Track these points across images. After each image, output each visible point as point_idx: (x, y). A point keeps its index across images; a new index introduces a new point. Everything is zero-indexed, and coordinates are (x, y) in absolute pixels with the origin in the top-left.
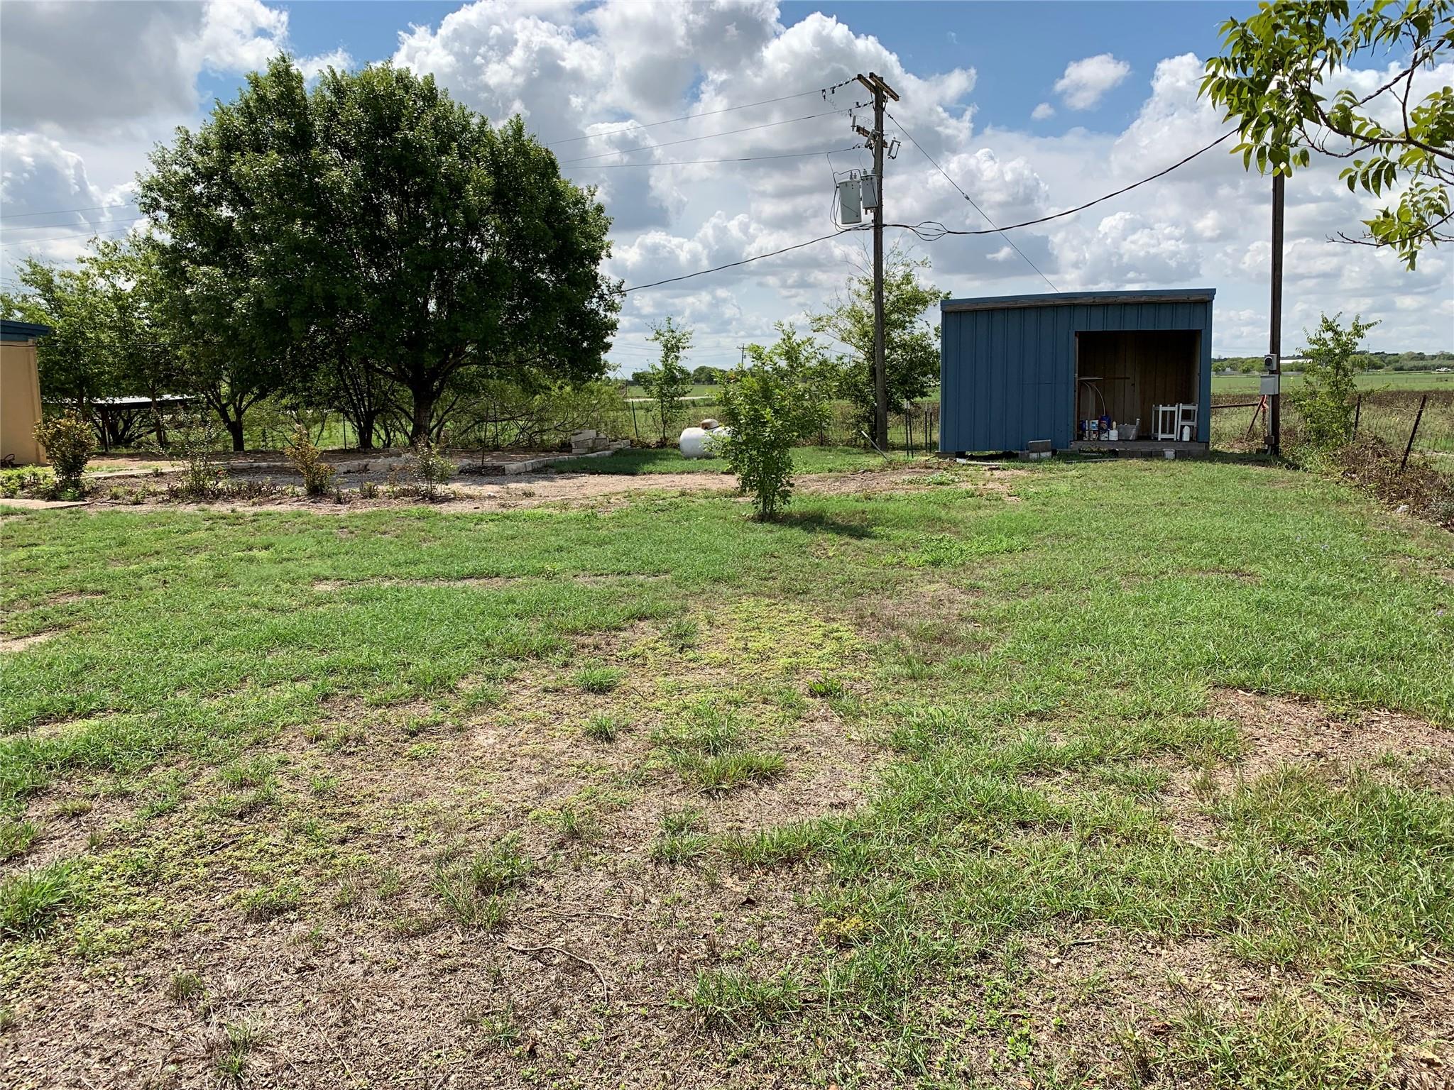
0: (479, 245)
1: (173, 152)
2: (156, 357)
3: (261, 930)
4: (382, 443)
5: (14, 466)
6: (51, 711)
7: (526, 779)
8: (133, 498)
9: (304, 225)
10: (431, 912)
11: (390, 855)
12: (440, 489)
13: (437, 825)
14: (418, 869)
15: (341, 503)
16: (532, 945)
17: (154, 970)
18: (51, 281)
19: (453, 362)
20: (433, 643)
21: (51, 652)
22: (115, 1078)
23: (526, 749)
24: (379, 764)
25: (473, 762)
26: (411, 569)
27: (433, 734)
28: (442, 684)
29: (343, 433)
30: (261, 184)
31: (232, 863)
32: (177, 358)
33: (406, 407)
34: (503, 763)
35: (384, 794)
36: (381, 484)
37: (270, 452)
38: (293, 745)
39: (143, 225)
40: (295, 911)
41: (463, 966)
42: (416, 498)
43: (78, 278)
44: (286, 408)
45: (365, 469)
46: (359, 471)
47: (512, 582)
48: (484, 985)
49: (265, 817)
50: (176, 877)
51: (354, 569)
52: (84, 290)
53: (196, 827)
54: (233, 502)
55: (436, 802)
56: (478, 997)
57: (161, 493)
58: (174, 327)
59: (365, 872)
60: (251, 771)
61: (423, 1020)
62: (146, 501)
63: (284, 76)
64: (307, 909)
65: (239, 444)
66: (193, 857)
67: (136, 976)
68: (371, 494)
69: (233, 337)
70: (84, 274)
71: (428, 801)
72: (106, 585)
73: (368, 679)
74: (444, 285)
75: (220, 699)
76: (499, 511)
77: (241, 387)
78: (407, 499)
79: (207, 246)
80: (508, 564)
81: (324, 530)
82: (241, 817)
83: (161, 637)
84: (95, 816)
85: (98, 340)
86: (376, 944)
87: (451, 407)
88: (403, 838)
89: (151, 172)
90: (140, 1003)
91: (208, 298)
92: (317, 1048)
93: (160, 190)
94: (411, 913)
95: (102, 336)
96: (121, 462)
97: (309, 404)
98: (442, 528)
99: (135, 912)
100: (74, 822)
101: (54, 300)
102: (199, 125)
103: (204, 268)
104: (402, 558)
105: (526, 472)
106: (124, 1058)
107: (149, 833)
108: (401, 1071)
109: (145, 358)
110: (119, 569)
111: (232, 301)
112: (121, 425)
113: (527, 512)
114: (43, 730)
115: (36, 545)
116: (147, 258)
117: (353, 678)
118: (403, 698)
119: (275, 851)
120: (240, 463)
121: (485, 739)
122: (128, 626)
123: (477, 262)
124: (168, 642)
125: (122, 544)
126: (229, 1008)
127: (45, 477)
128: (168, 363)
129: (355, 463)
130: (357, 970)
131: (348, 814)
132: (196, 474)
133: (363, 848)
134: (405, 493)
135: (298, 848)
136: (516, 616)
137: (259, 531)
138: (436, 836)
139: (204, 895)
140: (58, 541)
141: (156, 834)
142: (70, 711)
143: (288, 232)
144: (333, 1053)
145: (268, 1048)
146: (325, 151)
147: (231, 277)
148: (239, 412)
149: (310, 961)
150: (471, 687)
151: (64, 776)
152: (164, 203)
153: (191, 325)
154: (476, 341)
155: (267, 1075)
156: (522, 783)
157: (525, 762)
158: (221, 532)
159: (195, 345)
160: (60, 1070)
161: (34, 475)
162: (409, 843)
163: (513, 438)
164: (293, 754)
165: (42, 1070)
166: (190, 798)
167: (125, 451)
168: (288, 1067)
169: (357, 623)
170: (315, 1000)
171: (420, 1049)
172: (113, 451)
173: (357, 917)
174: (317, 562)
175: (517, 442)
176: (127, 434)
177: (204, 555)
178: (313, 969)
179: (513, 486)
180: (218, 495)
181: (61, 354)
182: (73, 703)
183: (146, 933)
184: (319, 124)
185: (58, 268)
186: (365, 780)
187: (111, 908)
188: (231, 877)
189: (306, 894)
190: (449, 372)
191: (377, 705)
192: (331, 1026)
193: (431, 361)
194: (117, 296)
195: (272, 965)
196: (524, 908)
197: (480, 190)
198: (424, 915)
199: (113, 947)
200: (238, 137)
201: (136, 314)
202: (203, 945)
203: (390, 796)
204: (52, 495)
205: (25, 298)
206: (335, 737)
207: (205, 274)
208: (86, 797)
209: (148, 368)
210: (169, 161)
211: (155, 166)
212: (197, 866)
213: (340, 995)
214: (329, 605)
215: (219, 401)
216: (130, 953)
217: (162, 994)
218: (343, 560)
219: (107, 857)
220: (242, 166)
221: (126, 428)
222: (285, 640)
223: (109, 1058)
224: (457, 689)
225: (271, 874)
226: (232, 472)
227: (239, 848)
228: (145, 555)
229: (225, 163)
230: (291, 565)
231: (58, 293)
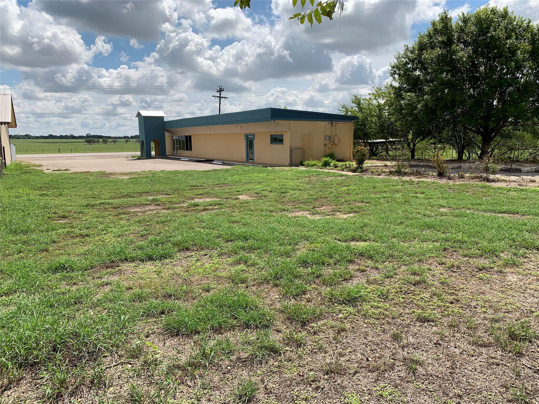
0: (520, 75)
1: (402, 54)
2: (389, 126)
3: (421, 325)
4: (466, 158)
5: (344, 161)
6: (355, 238)
7: (532, 299)
8: (378, 173)
9: (447, 74)
10: (488, 339)
11: (470, 313)
12: (492, 177)
13: (491, 307)
14: (482, 321)
15: (450, 180)
16: (534, 367)
17: (386, 327)
18: (360, 102)
19: (502, 125)
20: (489, 236)
21: (354, 219)
22: (375, 357)
23: (532, 287)
24: (466, 278)
25: (507, 286)
26: (478, 206)
27: (489, 271)
28: (493, 253)
29: (453, 154)
30: (432, 61)
31: (411, 300)
32: (396, 126)
33: (478, 144)
34: (521, 290)
35: (468, 290)
36: (466, 173)
37: (424, 160)
38: (433, 264)
39: (389, 80)
40: (433, 322)
41: (502, 364)
42: (481, 179)
43: (368, 100)
44: (432, 144)
45: (460, 167)
46: (457, 168)
47: (524, 217)
48: (511, 375)
49: (423, 287)
50: (393, 299)
51: (455, 204)
52: (369, 104)
53: (399, 284)
54: (410, 177)
55: (490, 298)
56: (508, 379)
57: (387, 172)
58: (396, 115)
59: (460, 316)
60: (418, 270)
61: (484, 379)
62: (382, 174)
63: (445, 20)
64: (438, 323)
65: (413, 156)
66: (398, 294)
67: (381, 327)
68: (462, 177)
69: (416, 118)
70: (370, 98)
71: (487, 296)
72: (369, 201)
73: (462, 246)
74: (502, 94)
75: (407, 243)
76: (518, 187)
77: (416, 135)
78: (477, 180)
79: (410, 86)
80: (523, 209)
81: (444, 189)
82: (414, 285)
83: (387, 219)
84: (368, 273)
85: (372, 121)
86: (465, 344)
87: (498, 144)
88: (476, 308)
89: (394, 61)
90: (382, 336)
91: (409, 104)
92: (442, 373)
93: (397, 68)
94: (479, 337)
95: (373, 119)
96: (374, 161)
97: (440, 142)
98: (492, 192)
99: (380, 307)
100: (362, 273)
101: (360, 108)
102: (412, 43)
103: (409, 94)
104: (475, 202)
105: (532, 172)
106: (377, 352)
107: (384, 282)
108: (475, 394)
109: (385, 126)
110: (373, 196)
111: (417, 105)
112: (375, 149)
113: (532, 189)
114: (352, 243)
115: (349, 186)
116: (389, 92)
117: (456, 244)
118: (476, 255)
119: (426, 299)
120: (413, 163)
121: (512, 278)
122: (377, 214)
123: (519, 82)
124: (389, 221)
125: (374, 188)
126: (411, 348)
127: (352, 165)
128: (393, 127)
129: (456, 165)
130: (457, 351)
131: (453, 293)
132: (398, 166)
133: (459, 307)
134: (476, 177)
135: (435, 301)
136: (527, 231)
137: (419, 187)
138: (490, 311)
139: (402, 308)
140: (355, 185)
141: (387, 284)
142: (360, 238)
143: (440, 78)
144: (448, 377)
145: (424, 366)
146: (457, 45)
147: (417, 96)
148: (414, 145)
149: (439, 342)
150: (505, 256)
151: (359, 258)
152: (397, 72)
153: (402, 114)
154: (514, 116)
155: (424, 376)
156: (530, 300)
157: (532, 292)
158: (406, 187)
159: (402, 121)
160: (359, 348)
161: (350, 164)
162: (478, 310)
163: (526, 157)
164: (432, 268)
165: (354, 347)
166: (397, 274)
167: (375, 158)
168: (431, 376)
169: (457, 224)
170: (441, 356)
171: (483, 389)
172: (372, 158)
173: (457, 332)
174: (441, 201)
175: (527, 159)
176: (376, 152)
177: (400, 194)
178: (440, 345)
179: (525, 177)
180: (405, 174)
181: (360, 125)
182: (361, 236)
183: (384, 314)
184: (456, 36)
185: (363, 97)
186: (460, 283)
187: (373, 303)
188: (411, 304)
189: (437, 318)
190: (499, 129)
191: (465, 256)
192: (447, 368)
193: (492, 125)
194: (379, 106)
195: (425, 339)
196: (531, 351)
197: (525, 52)
198: (485, 339)
199: (374, 316)
200: (425, 45)
201: (384, 111)
202: (402, 324)
203: (471, 291)
204: (354, 171)
205: (352, 108)
206: (449, 264)
207: (408, 96)
208: (365, 266)
209: (386, 130)
210: (401, 57)
211: (396, 60)
212: (399, 297)
213: (450, 357)
214: (445, 216)
215: (408, 141)
216: (379, 320)
217: (389, 336)
218: (451, 201)
219: (372, 287)
220: (426, 55)
221: (376, 150)
222: (430, 227)
223: (373, 350)
224: (499, 256)
225: (425, 307)
226: (411, 166)
227: (414, 295)
228: (381, 192)
229: (420, 55)
230: (431, 200)
231: (362, 106)
